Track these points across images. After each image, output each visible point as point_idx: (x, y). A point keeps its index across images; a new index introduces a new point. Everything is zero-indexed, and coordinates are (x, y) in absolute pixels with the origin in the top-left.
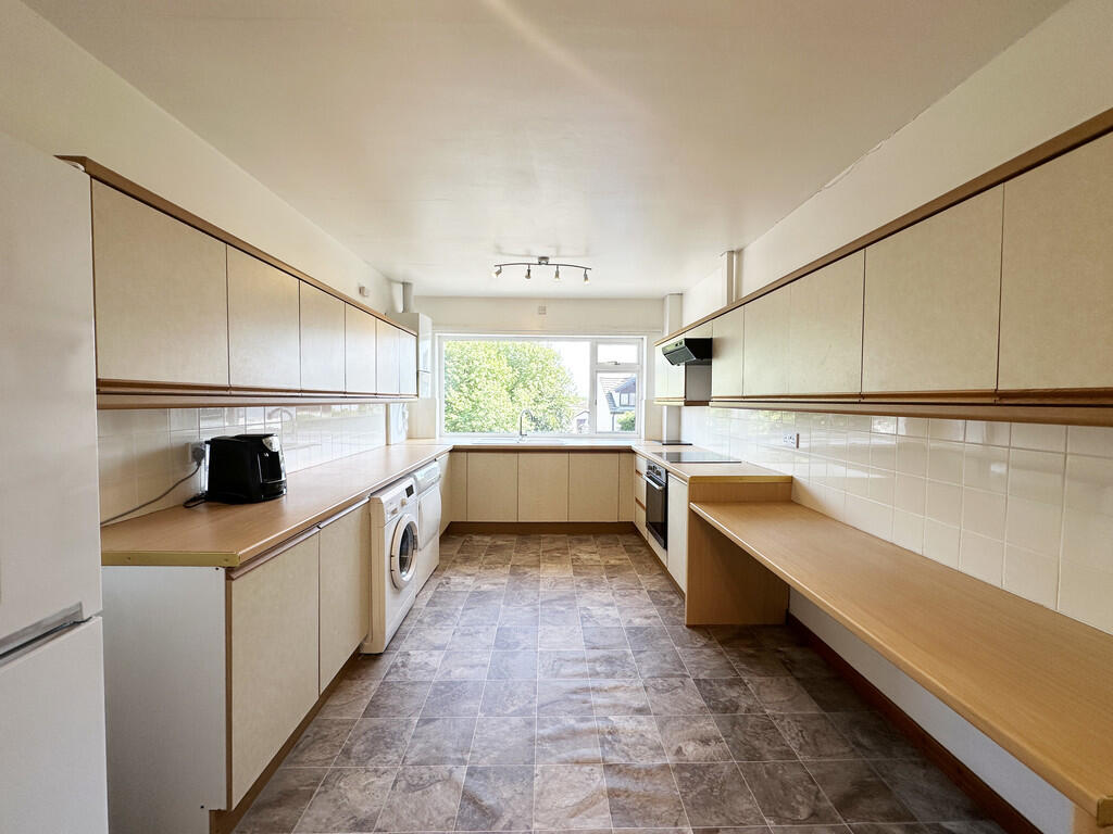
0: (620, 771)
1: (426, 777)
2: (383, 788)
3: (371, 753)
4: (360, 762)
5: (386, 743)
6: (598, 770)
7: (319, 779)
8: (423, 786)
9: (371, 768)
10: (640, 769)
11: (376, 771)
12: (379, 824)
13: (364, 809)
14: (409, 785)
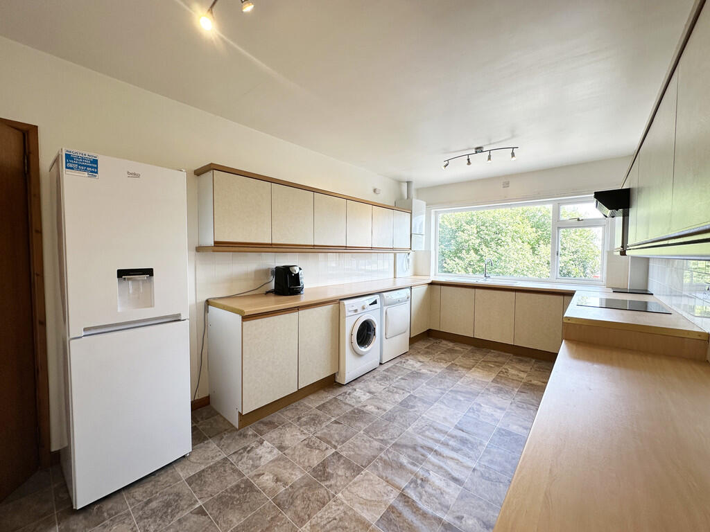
0: (408, 502)
1: (316, 445)
2: (298, 439)
3: (306, 423)
4: (300, 425)
5: (315, 423)
6: (396, 493)
7: (283, 423)
8: (312, 448)
9: (302, 429)
10: (420, 509)
11: (302, 431)
12: (286, 451)
13: (287, 443)
14: (308, 444)
